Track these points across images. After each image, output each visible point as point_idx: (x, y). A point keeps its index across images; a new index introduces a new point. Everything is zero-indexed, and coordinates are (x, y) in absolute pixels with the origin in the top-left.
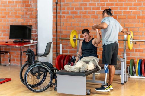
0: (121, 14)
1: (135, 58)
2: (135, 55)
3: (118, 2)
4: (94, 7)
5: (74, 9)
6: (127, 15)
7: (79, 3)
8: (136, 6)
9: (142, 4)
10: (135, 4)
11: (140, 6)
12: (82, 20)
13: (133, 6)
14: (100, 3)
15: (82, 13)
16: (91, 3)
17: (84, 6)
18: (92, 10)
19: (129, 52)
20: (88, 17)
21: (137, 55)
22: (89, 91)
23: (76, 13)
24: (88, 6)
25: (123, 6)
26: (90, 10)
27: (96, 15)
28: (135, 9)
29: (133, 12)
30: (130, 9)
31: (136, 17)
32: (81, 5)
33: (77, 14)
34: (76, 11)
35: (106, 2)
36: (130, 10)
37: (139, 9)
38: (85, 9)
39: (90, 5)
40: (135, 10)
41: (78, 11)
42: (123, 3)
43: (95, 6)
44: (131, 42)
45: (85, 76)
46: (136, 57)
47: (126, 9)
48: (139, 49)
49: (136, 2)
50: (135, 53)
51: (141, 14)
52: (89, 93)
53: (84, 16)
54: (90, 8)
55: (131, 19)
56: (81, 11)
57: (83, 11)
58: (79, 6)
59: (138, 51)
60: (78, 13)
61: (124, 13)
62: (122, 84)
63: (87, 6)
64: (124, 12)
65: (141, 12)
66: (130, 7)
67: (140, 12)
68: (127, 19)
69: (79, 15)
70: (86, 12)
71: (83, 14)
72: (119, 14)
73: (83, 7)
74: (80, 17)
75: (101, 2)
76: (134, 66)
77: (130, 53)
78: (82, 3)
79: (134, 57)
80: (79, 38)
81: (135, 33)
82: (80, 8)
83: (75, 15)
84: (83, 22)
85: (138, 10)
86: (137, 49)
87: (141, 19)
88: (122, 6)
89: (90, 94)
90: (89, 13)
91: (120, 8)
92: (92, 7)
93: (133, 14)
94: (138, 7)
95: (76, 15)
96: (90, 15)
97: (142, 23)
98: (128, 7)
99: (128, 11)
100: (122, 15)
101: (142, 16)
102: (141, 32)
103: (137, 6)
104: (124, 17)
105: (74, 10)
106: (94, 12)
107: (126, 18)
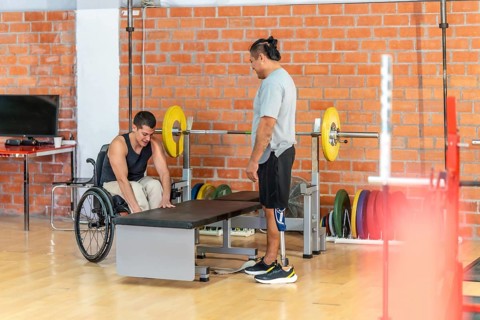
0: (314, 61)
1: (352, 187)
2: (352, 180)
3: (304, 26)
4: (237, 40)
5: (182, 48)
6: (330, 65)
7: (195, 30)
8: (354, 39)
9: (372, 31)
10: (352, 33)
11: (366, 39)
12: (203, 78)
13: (346, 39)
14: (255, 28)
15: (203, 60)
16: (228, 28)
17: (209, 37)
18: (231, 51)
19: (337, 172)
20: (221, 71)
21: (359, 180)
22: (204, 270)
23: (185, 59)
24: (220, 40)
25: (320, 39)
26: (227, 48)
27: (242, 64)
28: (352, 46)
29: (347, 55)
30: (339, 46)
31: (356, 71)
32: (201, 35)
33: (189, 62)
34: (186, 52)
35: (270, 26)
36: (340, 49)
37: (364, 48)
38: (213, 47)
39: (227, 34)
40: (353, 49)
41: (193, 54)
42: (319, 28)
43: (241, 37)
44: (331, 138)
45: (191, 228)
46: (355, 184)
47: (327, 46)
48: (364, 160)
49: (356, 27)
50: (352, 172)
51: (369, 61)
52: (207, 276)
53: (210, 68)
54: (227, 44)
55: (341, 76)
56: (201, 53)
57: (208, 52)
58: (194, 39)
59: (360, 166)
60: (193, 60)
61: (323, 58)
62: (305, 256)
63: (217, 37)
64: (322, 54)
65: (369, 55)
66: (338, 40)
67: (366, 55)
68: (330, 74)
69: (194, 63)
70: (214, 55)
71: (207, 61)
72: (307, 61)
73: (206, 42)
74: (198, 70)
75: (256, 26)
76: (346, 211)
77: (338, 175)
78: (204, 28)
79: (349, 184)
80: (190, 129)
81: (353, 117)
82: (198, 44)
83: (183, 65)
84: (206, 83)
85: (360, 50)
86: (359, 161)
87: (368, 76)
88: (316, 37)
89: (208, 279)
90: (223, 59)
91: (311, 43)
92: (231, 41)
93: (347, 61)
94: (361, 41)
95: (186, 65)
96: (226, 65)
97: (372, 85)
98: (334, 41)
99: (333, 51)
100: (317, 63)
101: (372, 67)
102: (369, 113)
103: (357, 37)
104: (323, 70)
105: (182, 51)
106: (238, 55)
107: (326, 74)
